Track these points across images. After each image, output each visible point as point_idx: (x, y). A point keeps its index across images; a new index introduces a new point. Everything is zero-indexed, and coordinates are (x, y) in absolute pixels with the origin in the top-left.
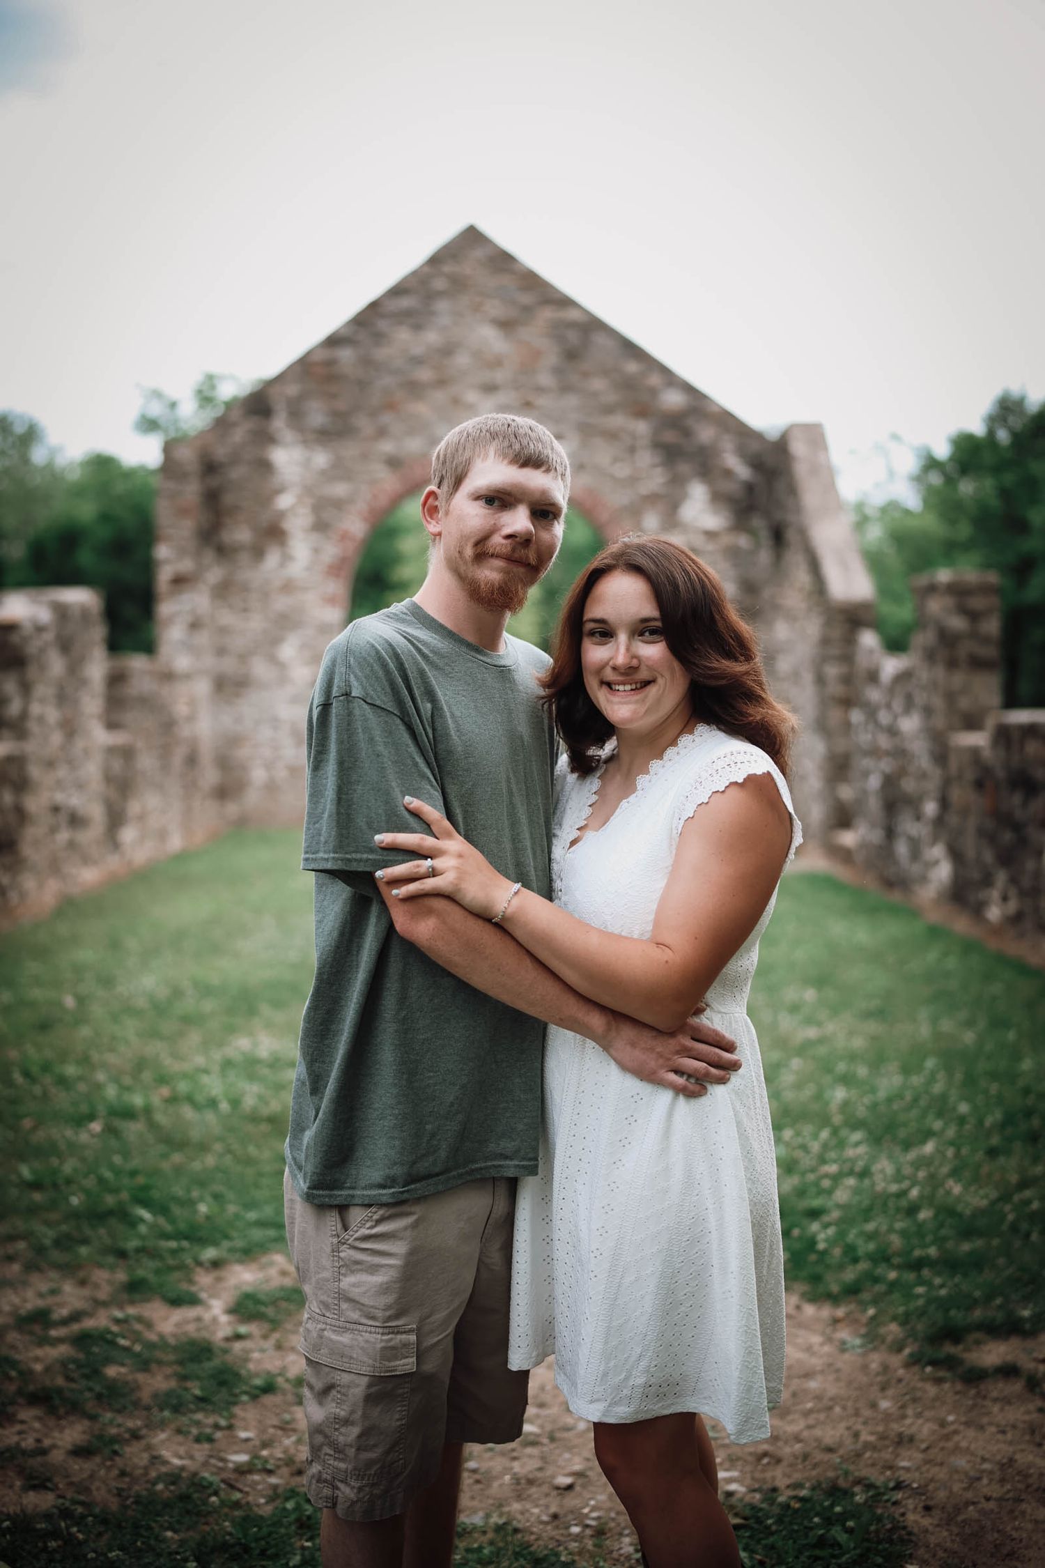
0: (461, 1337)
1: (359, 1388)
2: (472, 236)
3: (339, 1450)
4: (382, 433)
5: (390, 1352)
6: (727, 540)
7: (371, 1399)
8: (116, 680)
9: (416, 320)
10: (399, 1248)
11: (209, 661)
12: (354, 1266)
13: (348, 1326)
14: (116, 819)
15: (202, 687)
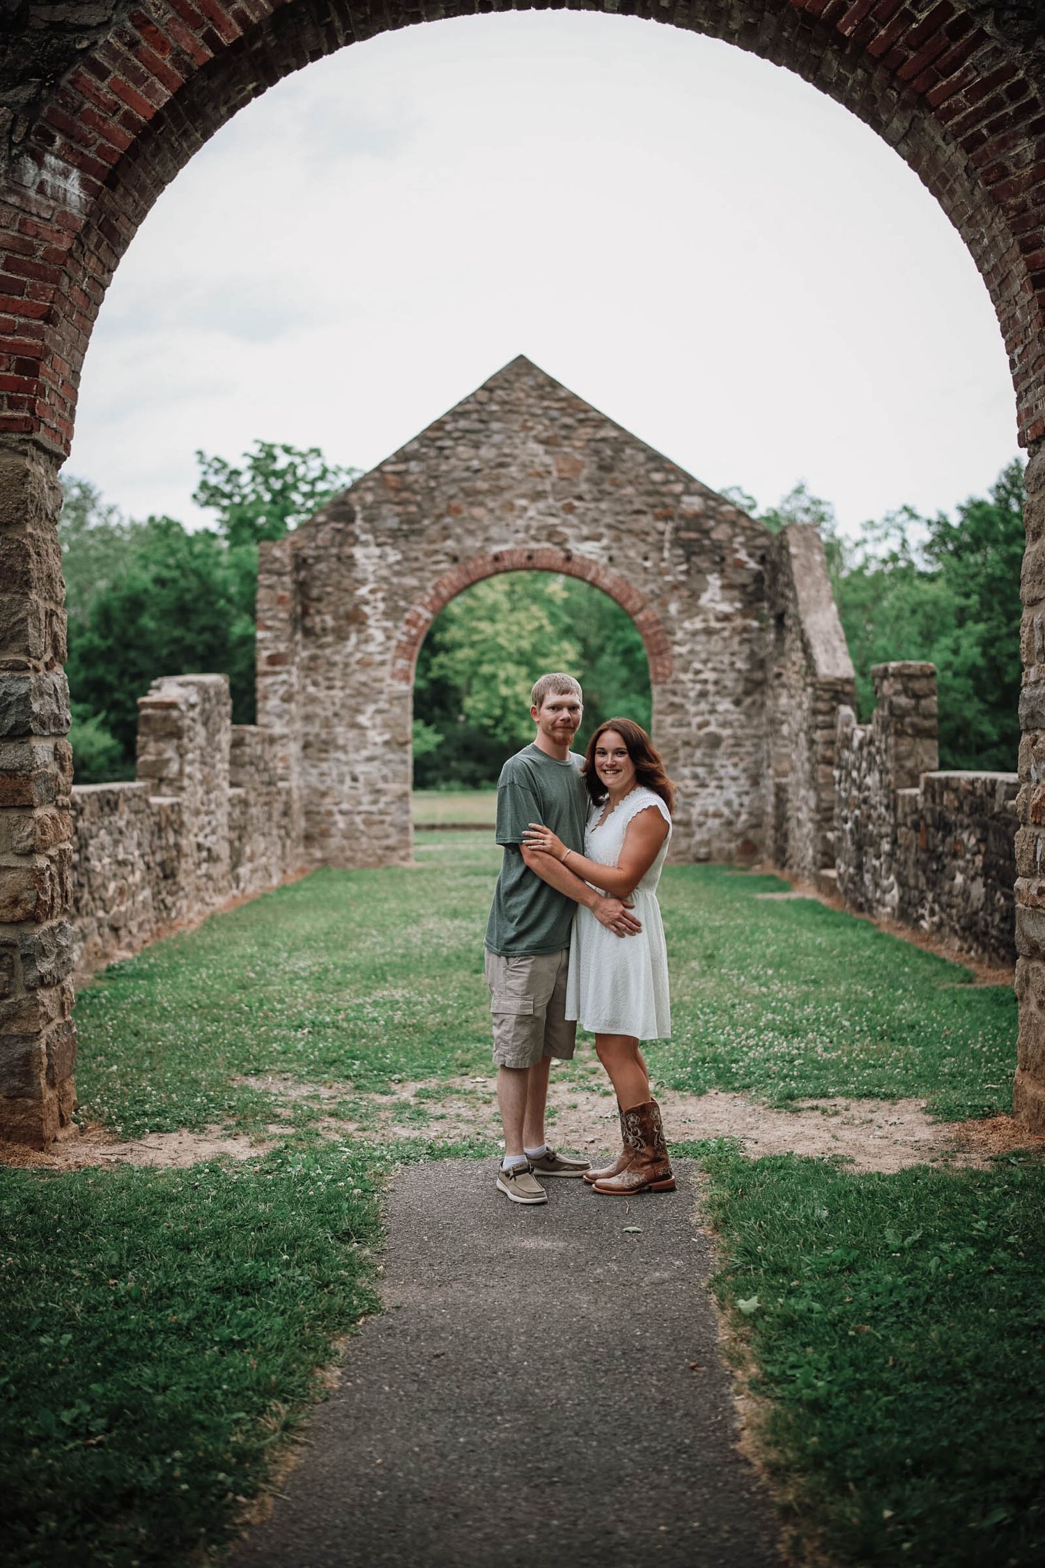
0: (549, 1007)
1: (513, 1019)
2: (522, 366)
3: (506, 1043)
4: (446, 534)
5: (523, 1007)
6: (739, 622)
7: (518, 1023)
8: (237, 743)
9: (474, 439)
10: (527, 970)
11: (298, 726)
12: (510, 977)
13: (510, 998)
14: (237, 859)
15: (294, 748)
